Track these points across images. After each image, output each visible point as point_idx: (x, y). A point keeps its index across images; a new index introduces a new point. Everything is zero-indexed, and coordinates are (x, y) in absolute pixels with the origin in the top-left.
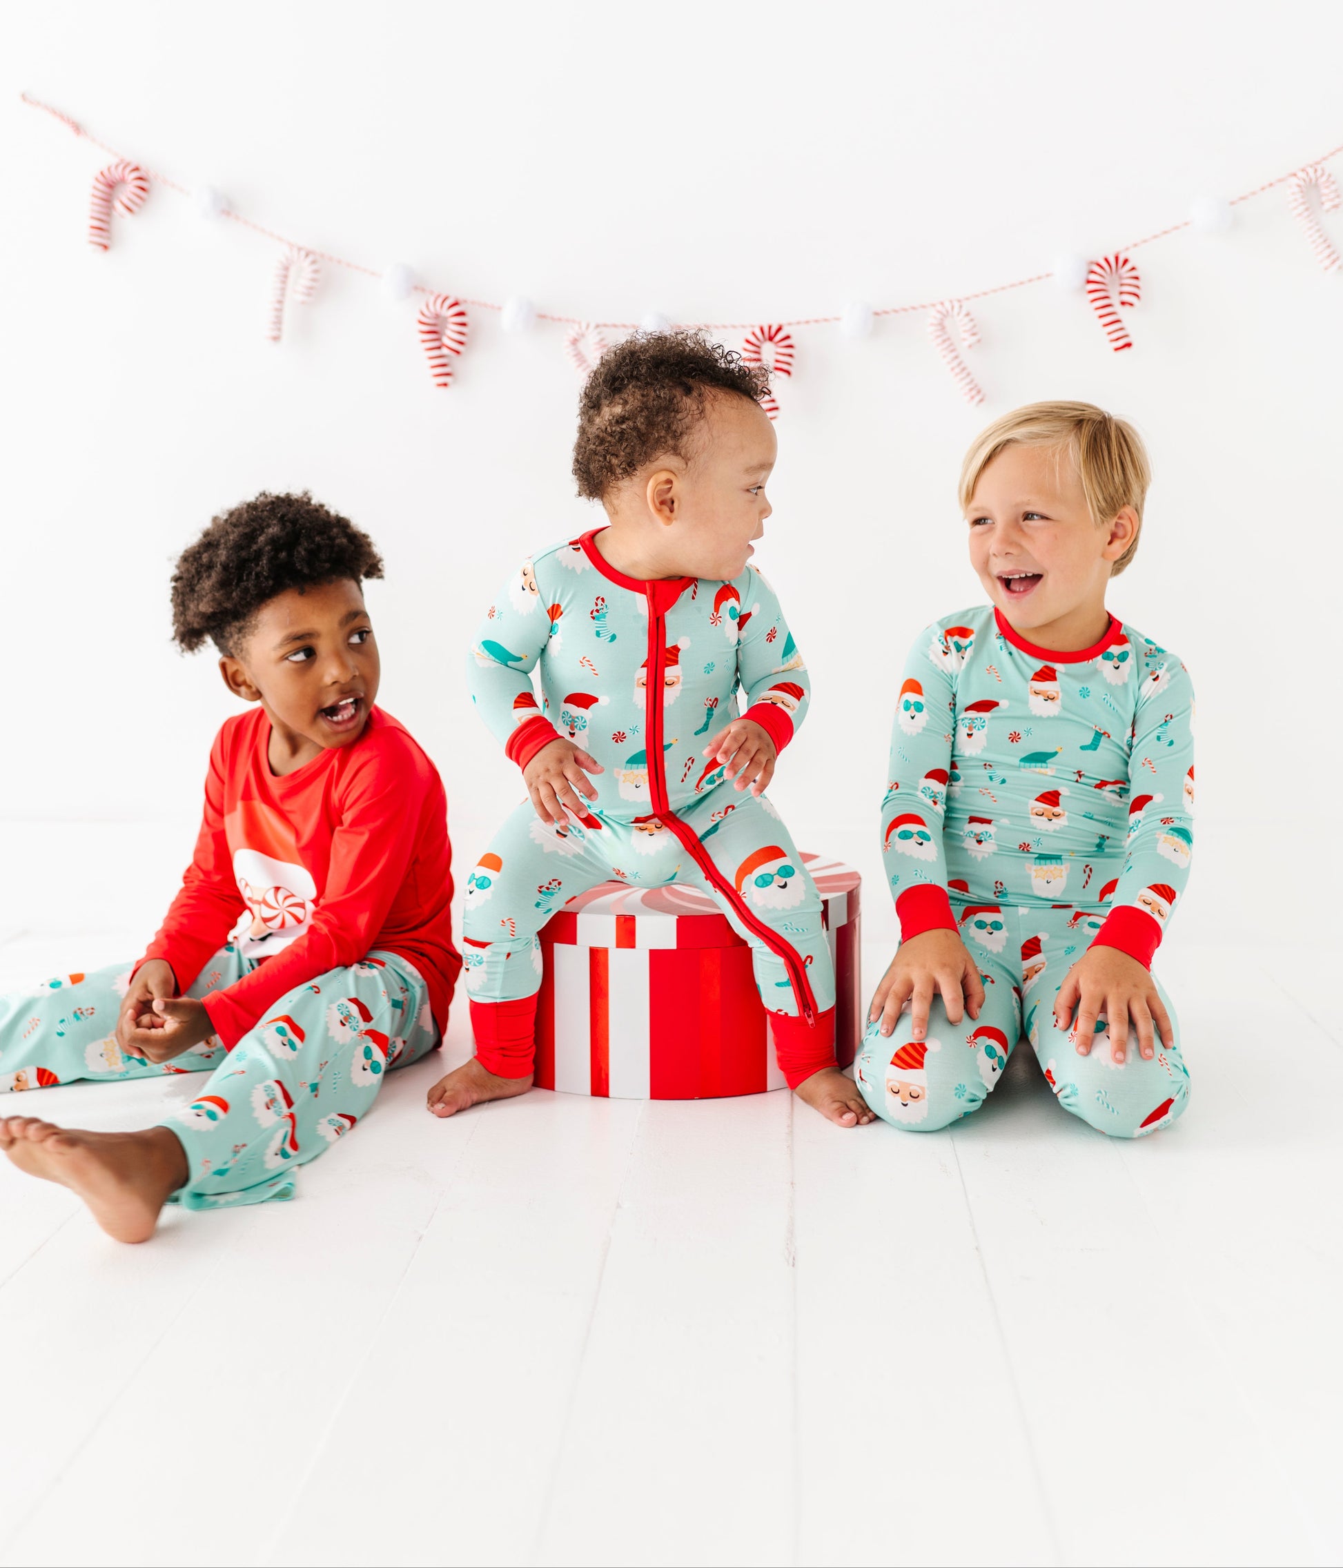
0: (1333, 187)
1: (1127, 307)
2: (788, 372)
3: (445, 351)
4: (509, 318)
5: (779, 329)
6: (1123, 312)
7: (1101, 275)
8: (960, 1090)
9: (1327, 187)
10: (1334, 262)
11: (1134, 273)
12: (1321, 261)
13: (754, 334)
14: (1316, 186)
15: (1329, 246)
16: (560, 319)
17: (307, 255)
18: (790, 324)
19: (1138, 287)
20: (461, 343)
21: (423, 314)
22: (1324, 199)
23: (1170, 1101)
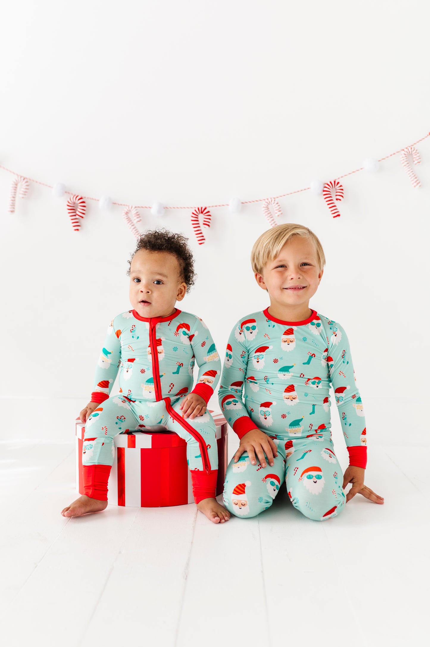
0: (418, 155)
1: (339, 200)
2: (209, 226)
3: (77, 217)
4: (102, 204)
5: (205, 209)
6: (337, 203)
7: (328, 188)
8: (260, 500)
9: (416, 155)
10: (418, 183)
11: (341, 188)
12: (413, 184)
13: (195, 210)
14: (412, 154)
15: (416, 178)
16: (121, 205)
17: (24, 179)
18: (209, 207)
19: (343, 193)
20: (84, 214)
21: (69, 202)
22: (414, 159)
23: (335, 507)
